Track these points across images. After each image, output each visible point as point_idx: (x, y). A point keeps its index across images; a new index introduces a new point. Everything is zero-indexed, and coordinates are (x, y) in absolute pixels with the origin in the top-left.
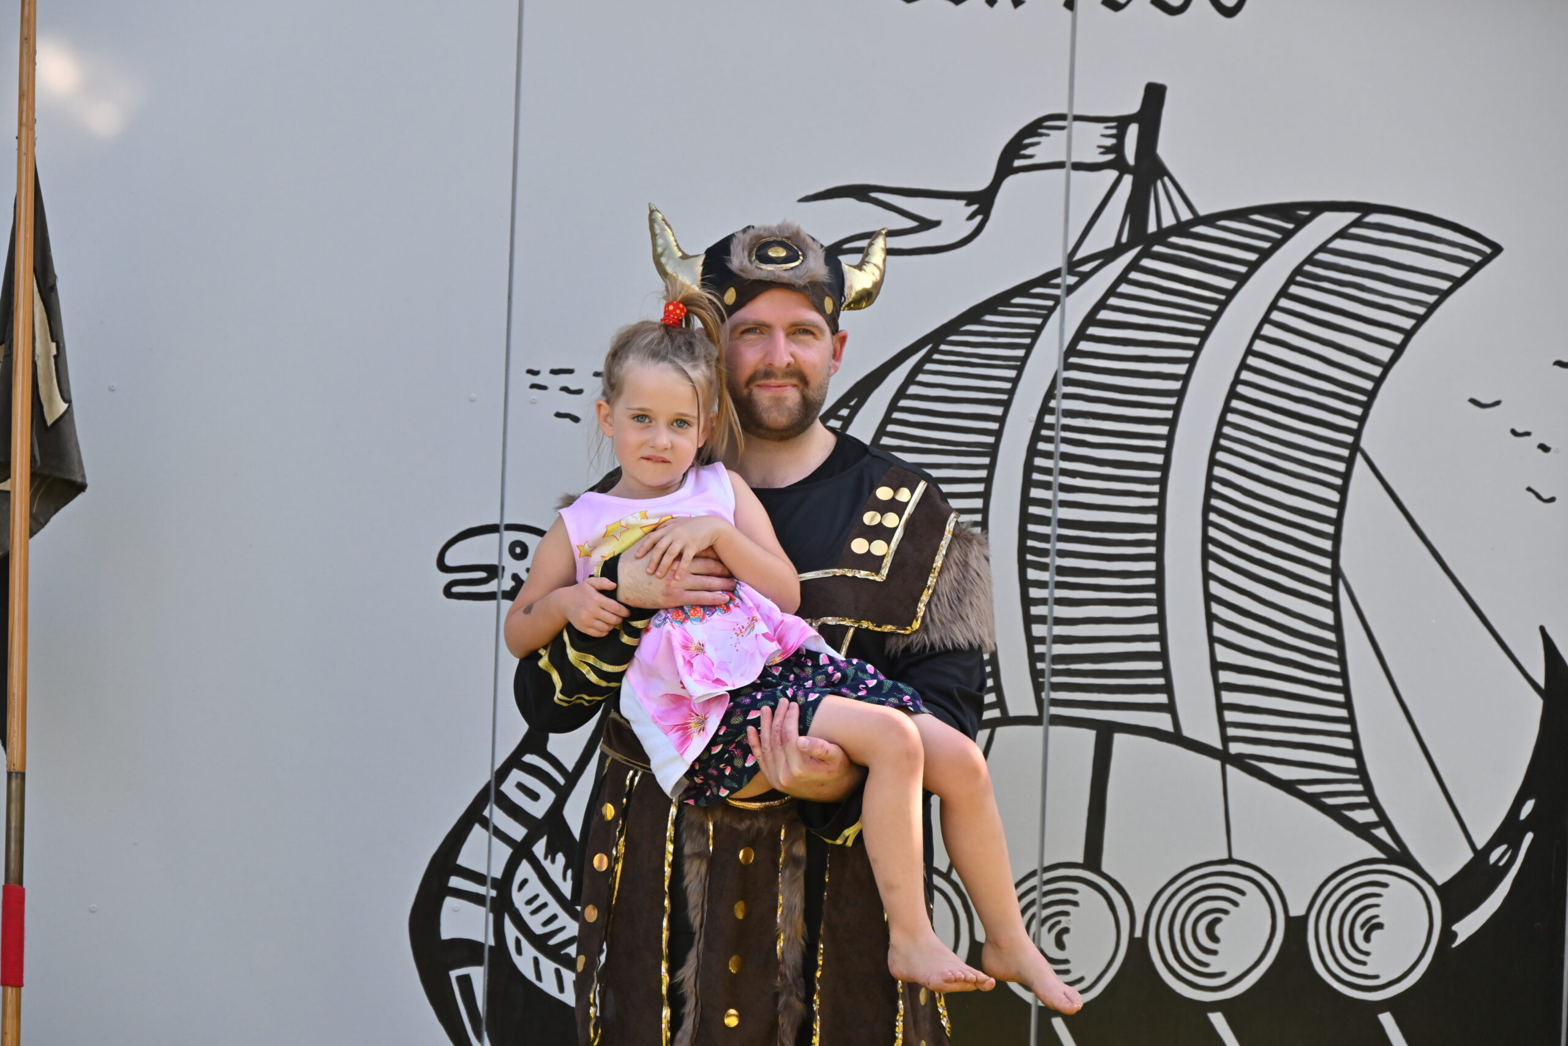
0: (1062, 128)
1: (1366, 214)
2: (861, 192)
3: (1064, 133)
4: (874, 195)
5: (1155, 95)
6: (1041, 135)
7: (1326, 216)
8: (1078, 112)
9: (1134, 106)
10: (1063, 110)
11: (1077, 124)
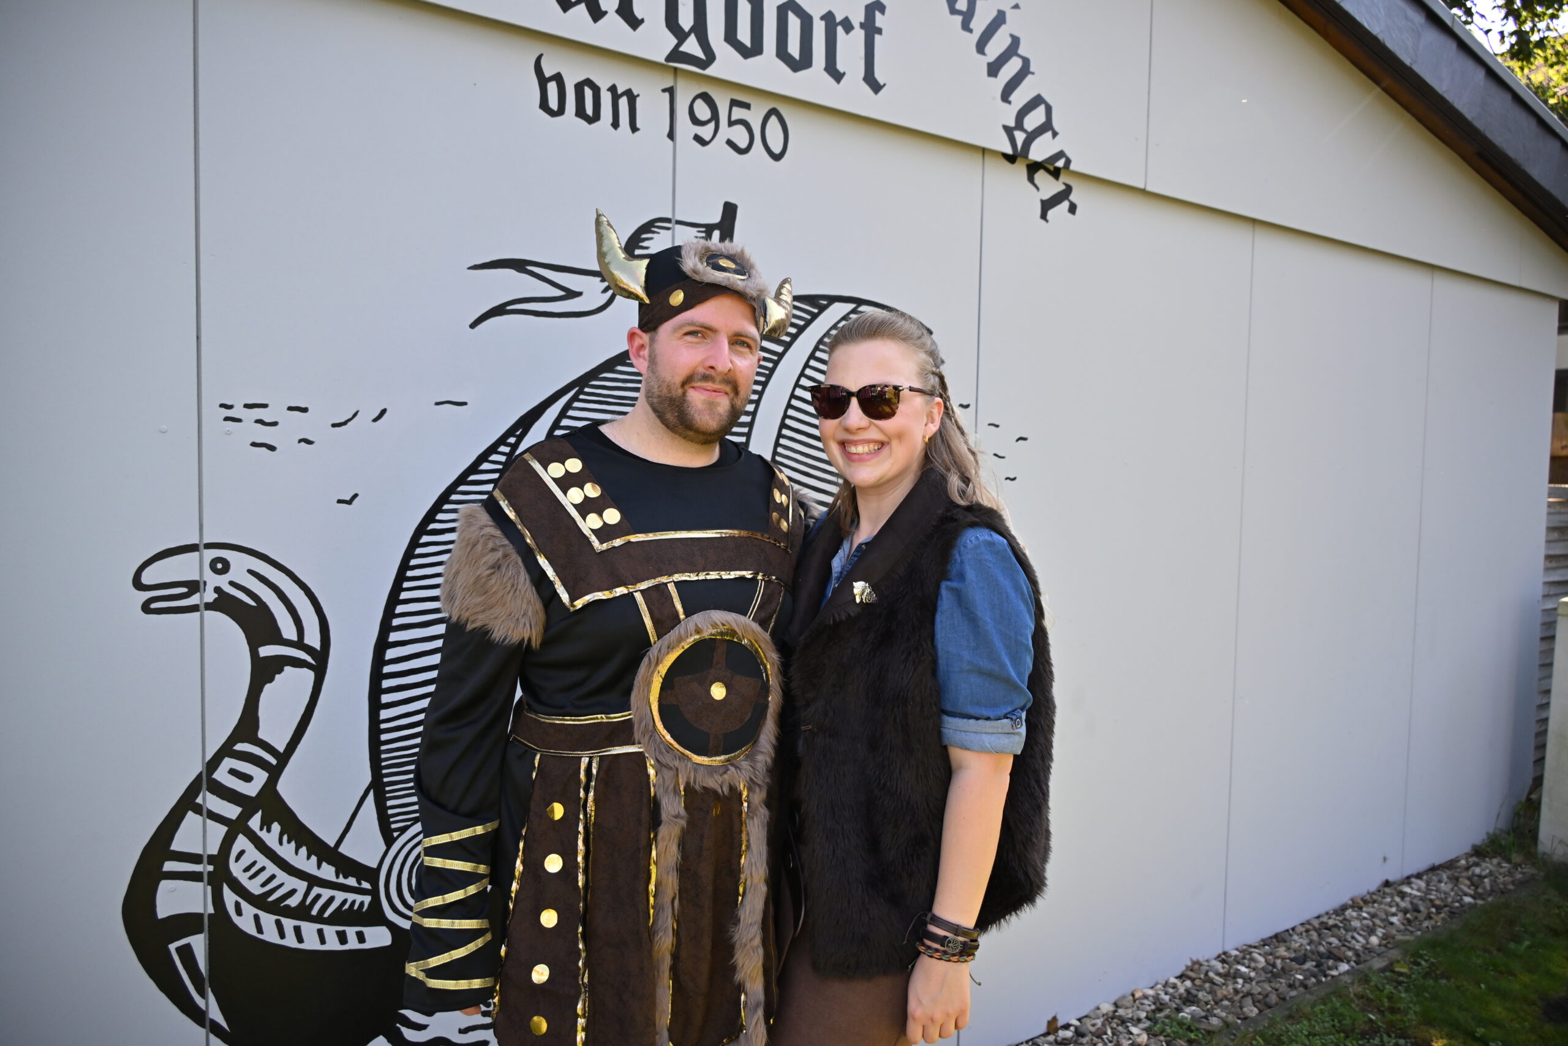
0: (668, 229)
1: (859, 305)
2: (519, 265)
3: (670, 232)
4: (530, 268)
5: (730, 210)
6: (654, 232)
7: (837, 306)
8: (679, 218)
9: (716, 217)
10: (669, 216)
11: (678, 227)
